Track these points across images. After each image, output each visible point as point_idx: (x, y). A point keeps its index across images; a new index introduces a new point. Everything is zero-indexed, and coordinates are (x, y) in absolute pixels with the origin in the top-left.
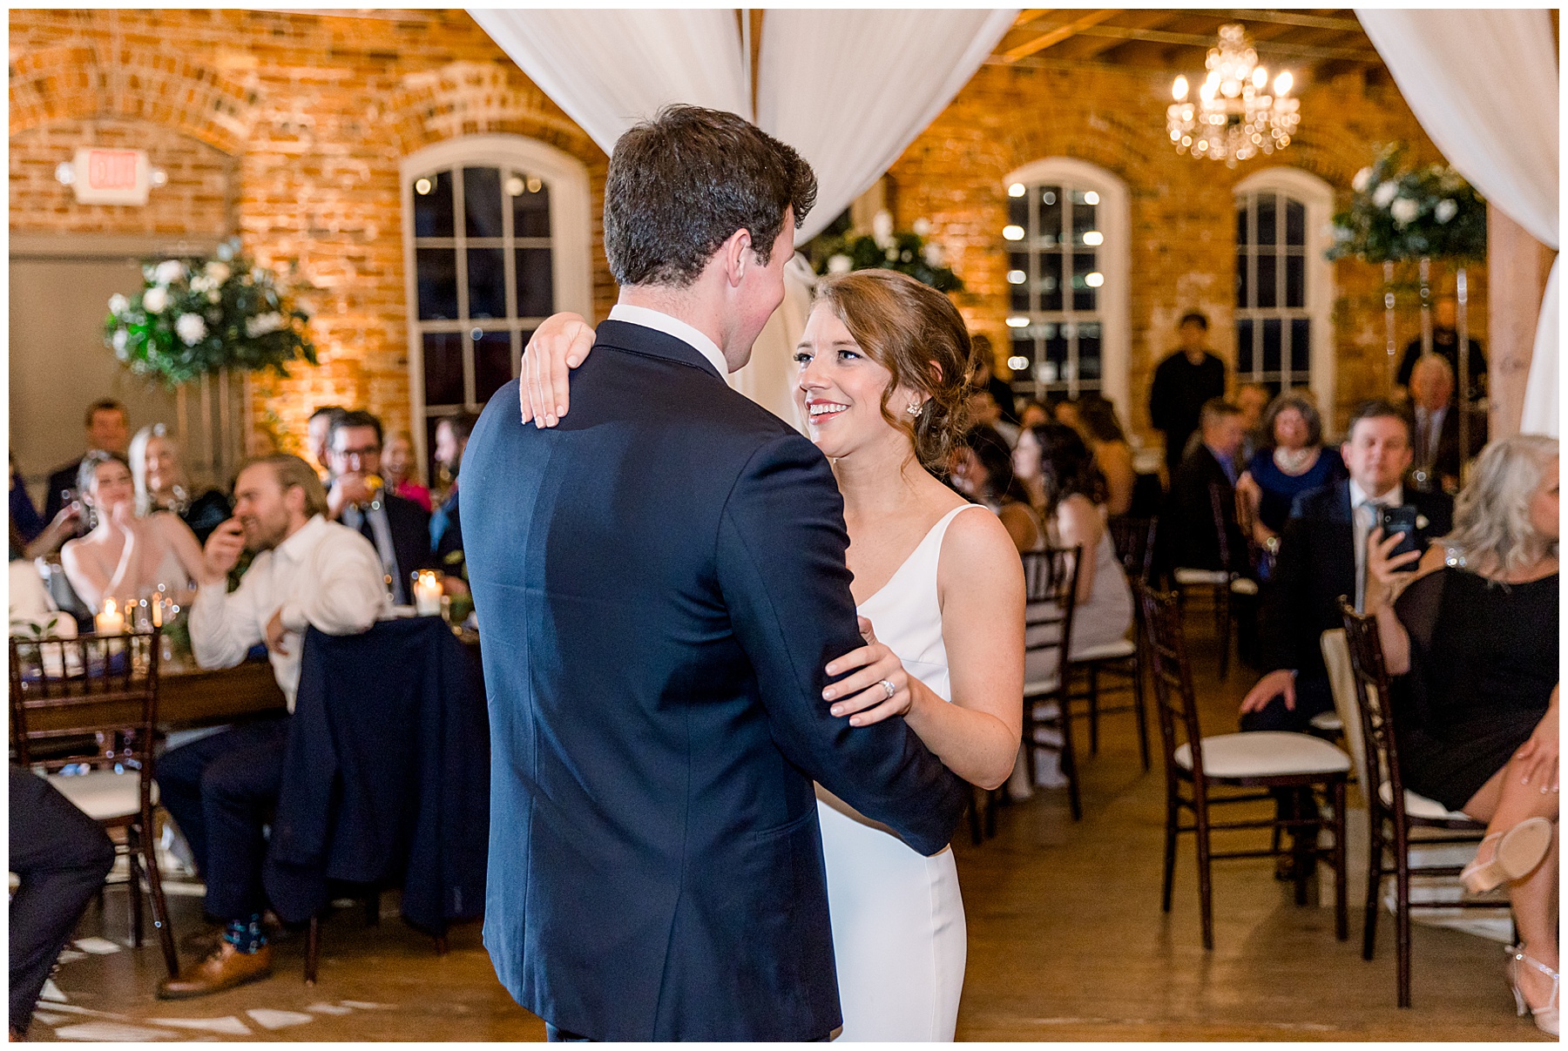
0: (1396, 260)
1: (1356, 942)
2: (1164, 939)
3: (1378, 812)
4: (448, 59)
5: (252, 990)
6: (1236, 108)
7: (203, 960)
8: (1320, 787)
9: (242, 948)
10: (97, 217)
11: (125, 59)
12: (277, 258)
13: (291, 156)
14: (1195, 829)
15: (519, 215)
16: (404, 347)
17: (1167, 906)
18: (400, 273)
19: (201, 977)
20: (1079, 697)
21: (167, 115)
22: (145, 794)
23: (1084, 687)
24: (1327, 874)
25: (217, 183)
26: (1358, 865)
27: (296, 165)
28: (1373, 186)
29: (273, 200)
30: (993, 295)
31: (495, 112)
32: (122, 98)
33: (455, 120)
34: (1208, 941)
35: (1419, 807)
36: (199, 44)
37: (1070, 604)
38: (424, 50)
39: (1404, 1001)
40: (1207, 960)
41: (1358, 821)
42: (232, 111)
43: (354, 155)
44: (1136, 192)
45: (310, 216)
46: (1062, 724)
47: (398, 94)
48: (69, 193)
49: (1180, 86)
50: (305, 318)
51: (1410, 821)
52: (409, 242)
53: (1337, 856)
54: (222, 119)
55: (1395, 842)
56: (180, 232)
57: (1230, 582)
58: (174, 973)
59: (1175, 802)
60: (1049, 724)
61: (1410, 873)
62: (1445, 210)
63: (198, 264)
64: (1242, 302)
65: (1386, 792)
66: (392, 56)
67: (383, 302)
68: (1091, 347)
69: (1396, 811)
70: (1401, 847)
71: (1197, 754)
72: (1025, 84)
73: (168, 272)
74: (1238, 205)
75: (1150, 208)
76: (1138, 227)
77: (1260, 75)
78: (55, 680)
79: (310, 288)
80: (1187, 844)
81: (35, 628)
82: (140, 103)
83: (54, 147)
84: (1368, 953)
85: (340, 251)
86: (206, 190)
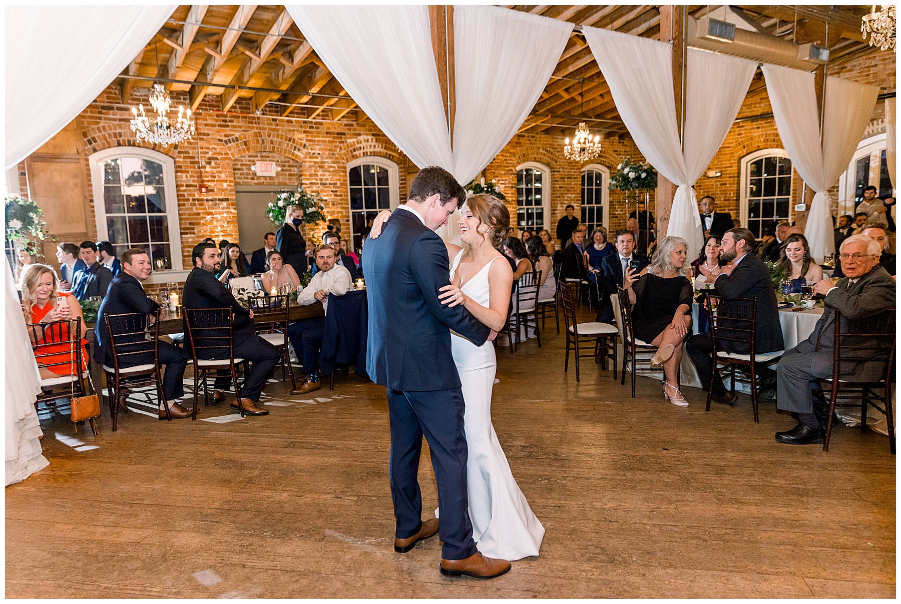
0: (629, 189)
1: (619, 380)
2: (565, 379)
3: (627, 344)
4: (360, 135)
5: (316, 392)
6: (584, 146)
7: (303, 384)
8: (609, 338)
9: (313, 381)
10: (262, 180)
11: (269, 136)
12: (312, 192)
13: (316, 163)
14: (575, 349)
15: (379, 179)
16: (348, 217)
17: (566, 370)
18: (347, 196)
19: (303, 389)
20: (540, 313)
21: (281, 151)
22: (286, 340)
23: (540, 310)
24: (611, 361)
25: (295, 170)
26: (620, 359)
27: (317, 165)
28: (623, 169)
29: (310, 175)
30: (512, 200)
31: (372, 150)
32: (269, 147)
33: (361, 152)
34: (578, 380)
35: (638, 342)
36: (290, 131)
37: (538, 286)
38: (352, 132)
39: (633, 396)
40: (578, 385)
41: (620, 347)
42: (299, 150)
43: (333, 162)
44: (553, 171)
45: (321, 180)
46: (536, 320)
47: (345, 144)
48: (255, 174)
49: (567, 140)
50: (322, 208)
51: (636, 346)
52: (349, 187)
53: (614, 357)
54: (296, 152)
55: (632, 352)
56: (286, 184)
57: (581, 281)
58: (295, 389)
59: (569, 341)
60: (532, 320)
61: (635, 361)
62: (643, 175)
63: (292, 193)
64: (583, 203)
65: (629, 338)
66: (344, 134)
67: (342, 204)
68: (540, 216)
69: (632, 344)
70: (633, 354)
71: (575, 328)
72: (522, 140)
73: (284, 195)
74: (582, 174)
75: (557, 175)
76: (554, 181)
77: (590, 137)
78: (261, 308)
79: (322, 200)
80: (572, 353)
81: (253, 294)
82: (274, 148)
83: (249, 161)
84: (623, 383)
85: (330, 190)
86: (292, 173)
